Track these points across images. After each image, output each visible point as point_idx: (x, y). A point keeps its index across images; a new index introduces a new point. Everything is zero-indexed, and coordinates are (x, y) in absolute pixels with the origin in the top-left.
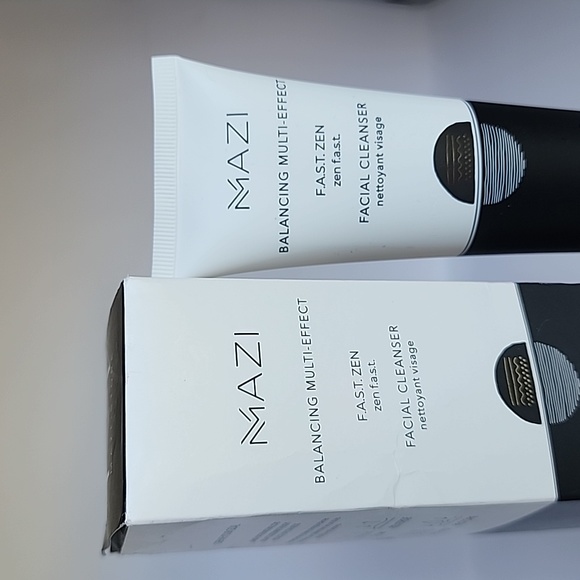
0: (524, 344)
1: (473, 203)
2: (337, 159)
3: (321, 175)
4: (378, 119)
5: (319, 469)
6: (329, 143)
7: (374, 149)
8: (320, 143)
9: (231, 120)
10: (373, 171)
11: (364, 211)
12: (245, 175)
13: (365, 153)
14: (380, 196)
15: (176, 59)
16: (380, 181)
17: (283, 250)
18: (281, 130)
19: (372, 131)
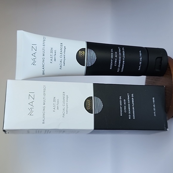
0: (92, 97)
1: (84, 66)
2: (55, 55)
3: (51, 59)
4: (65, 47)
5: (44, 121)
6: (54, 52)
7: (63, 54)
8: (51, 52)
9: (33, 46)
10: (63, 58)
11: (61, 67)
12: (35, 58)
13: (61, 54)
14: (64, 64)
15: (22, 31)
16: (64, 60)
17: (43, 74)
18: (43, 49)
19: (63, 50)
